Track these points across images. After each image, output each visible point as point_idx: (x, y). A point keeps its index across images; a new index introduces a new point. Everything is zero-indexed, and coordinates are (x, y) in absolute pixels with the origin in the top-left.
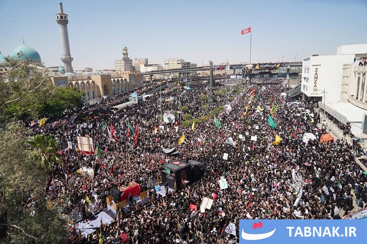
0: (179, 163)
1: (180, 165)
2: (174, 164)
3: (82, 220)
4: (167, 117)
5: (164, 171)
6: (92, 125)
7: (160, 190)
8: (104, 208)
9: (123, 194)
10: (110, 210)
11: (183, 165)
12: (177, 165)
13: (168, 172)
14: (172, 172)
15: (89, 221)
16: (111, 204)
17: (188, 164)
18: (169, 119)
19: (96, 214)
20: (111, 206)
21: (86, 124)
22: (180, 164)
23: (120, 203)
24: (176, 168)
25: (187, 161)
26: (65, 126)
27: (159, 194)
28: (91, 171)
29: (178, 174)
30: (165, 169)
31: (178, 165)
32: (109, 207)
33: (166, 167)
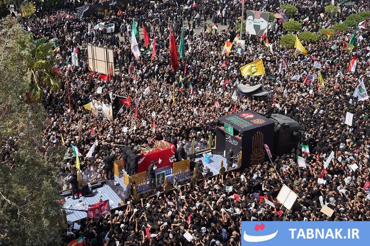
0: (252, 116)
1: (255, 121)
2: (243, 118)
3: (70, 195)
4: (253, 24)
5: (222, 128)
6: (113, 27)
7: (211, 161)
8: (108, 179)
9: (142, 160)
10: (118, 185)
11: (260, 122)
12: (249, 120)
13: (230, 130)
14: (236, 132)
15: (82, 198)
16: (121, 175)
17: (270, 121)
18: (257, 27)
19: (93, 188)
20: (120, 177)
21: (103, 24)
22: (254, 118)
23: (136, 176)
24: (245, 126)
25: (268, 115)
26: (69, 24)
27: (209, 170)
28: (107, 110)
29: (248, 137)
30: (225, 124)
31: (251, 120)
32: (117, 180)
33: (228, 122)
